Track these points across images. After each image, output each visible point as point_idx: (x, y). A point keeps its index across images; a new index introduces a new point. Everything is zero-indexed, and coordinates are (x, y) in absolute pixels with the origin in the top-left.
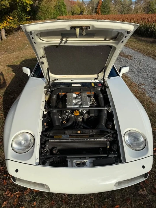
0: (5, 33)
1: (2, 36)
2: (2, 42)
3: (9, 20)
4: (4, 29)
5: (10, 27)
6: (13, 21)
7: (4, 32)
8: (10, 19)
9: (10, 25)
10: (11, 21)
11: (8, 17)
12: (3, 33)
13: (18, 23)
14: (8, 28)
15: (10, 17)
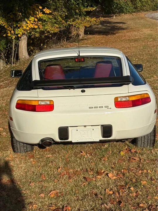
0: (28, 45)
1: (19, 52)
2: (18, 64)
3: (41, 15)
4: (25, 36)
5: (42, 33)
6: (51, 17)
7: (26, 43)
8: (44, 13)
9: (41, 27)
10: (45, 17)
11: (40, 7)
12: (23, 44)
13: (63, 21)
14: (37, 35)
15: (43, 8)
